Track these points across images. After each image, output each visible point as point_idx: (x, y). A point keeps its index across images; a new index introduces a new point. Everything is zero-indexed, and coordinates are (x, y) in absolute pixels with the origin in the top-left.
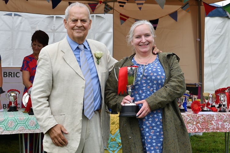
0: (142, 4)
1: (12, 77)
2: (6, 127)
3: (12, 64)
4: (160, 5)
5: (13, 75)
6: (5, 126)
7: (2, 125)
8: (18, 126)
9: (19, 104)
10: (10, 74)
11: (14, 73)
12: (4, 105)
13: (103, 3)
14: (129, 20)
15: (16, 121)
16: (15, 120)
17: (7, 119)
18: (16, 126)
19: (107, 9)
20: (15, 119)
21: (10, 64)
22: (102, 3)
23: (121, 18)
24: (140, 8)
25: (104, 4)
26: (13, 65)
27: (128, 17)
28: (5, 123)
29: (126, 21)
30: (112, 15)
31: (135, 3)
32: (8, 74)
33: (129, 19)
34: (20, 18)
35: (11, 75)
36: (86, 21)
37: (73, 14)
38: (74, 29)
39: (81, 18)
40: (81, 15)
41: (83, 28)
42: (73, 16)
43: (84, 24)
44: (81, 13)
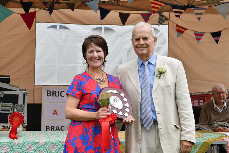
0: (202, 14)
1: (56, 96)
2: (47, 151)
3: (56, 81)
4: (222, 15)
5: (57, 94)
6: (46, 149)
7: (43, 149)
8: (60, 150)
9: (64, 127)
10: (54, 92)
11: (58, 91)
12: (47, 127)
13: (157, 13)
14: (186, 33)
15: (59, 145)
16: (57, 144)
17: (49, 142)
18: (59, 150)
19: (162, 20)
20: (58, 142)
21: (54, 82)
22: (155, 13)
23: (178, 30)
24: (199, 19)
25: (159, 14)
26: (58, 83)
27: (186, 29)
28: (46, 146)
29: (184, 33)
30: (167, 26)
31: (193, 13)
32: (52, 93)
33: (187, 31)
34: (67, 31)
35: (55, 94)
36: (148, 39)
37: (136, 34)
38: (137, 47)
39: (143, 36)
40: (143, 34)
41: (145, 46)
42: (136, 35)
43: (146, 42)
44: (142, 32)
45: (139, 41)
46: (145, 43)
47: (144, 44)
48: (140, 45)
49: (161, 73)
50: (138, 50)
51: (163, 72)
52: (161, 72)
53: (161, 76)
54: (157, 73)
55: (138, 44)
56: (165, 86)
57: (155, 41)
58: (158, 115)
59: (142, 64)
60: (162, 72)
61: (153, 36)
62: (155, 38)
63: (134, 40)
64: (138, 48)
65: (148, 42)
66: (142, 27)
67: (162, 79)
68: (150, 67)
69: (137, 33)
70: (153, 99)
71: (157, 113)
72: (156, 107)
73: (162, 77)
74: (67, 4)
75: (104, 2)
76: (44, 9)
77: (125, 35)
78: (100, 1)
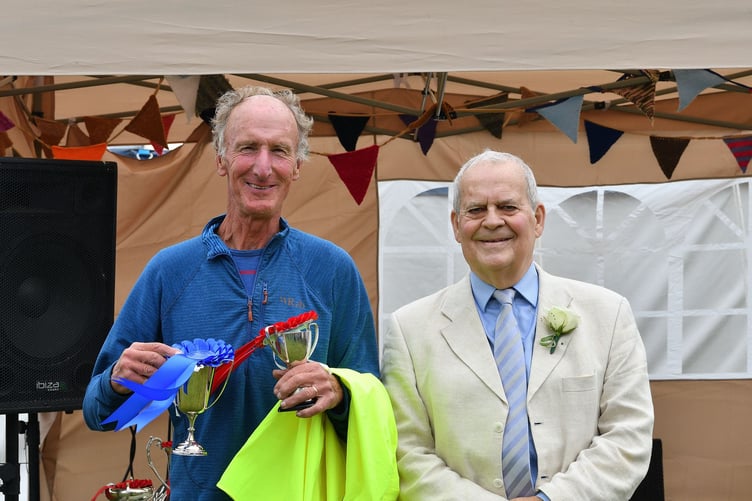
36: (515, 208)
37: (471, 189)
38: (476, 237)
39: (497, 197)
40: (498, 189)
41: (504, 232)
42: (471, 195)
43: (510, 219)
44: (496, 183)
45: (481, 214)
46: (506, 223)
47: (500, 226)
48: (486, 227)
49: (558, 334)
51: (564, 330)
52: (557, 327)
53: (560, 342)
54: (542, 333)
55: (480, 225)
56: (575, 379)
57: (538, 222)
59: (492, 299)
60: (561, 328)
61: (534, 201)
62: (537, 211)
64: (478, 241)
65: (516, 219)
66: (494, 162)
67: (564, 355)
68: (519, 311)
69: (475, 184)
70: (532, 426)
73: (561, 347)
74: (479, 116)
75: (600, 106)
76: (404, 137)
77: (673, 212)
78: (586, 103)
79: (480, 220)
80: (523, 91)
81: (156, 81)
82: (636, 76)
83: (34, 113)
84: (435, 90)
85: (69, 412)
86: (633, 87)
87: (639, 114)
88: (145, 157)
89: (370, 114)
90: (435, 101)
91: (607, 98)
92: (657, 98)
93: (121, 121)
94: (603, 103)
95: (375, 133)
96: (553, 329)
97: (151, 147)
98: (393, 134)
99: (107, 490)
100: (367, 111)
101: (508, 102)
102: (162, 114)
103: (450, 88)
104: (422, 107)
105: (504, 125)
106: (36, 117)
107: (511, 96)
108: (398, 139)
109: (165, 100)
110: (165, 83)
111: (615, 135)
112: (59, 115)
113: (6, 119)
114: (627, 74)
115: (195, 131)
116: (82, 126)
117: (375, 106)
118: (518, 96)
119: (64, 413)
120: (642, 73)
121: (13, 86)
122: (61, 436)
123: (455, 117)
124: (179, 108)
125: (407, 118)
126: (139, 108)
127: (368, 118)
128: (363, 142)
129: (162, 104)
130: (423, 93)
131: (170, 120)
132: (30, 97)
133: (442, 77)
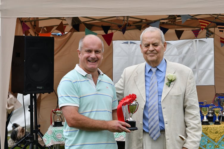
36: (158, 45)
37: (145, 39)
39: (152, 42)
40: (153, 40)
41: (155, 52)
42: (145, 41)
44: (152, 38)
45: (148, 47)
46: (155, 49)
47: (153, 50)
48: (149, 51)
49: (171, 81)
50: (148, 56)
52: (170, 80)
53: (171, 84)
55: (148, 50)
56: (175, 95)
57: (165, 47)
58: (166, 125)
60: (172, 80)
61: (163, 41)
62: (164, 44)
63: (143, 45)
64: (147, 54)
70: (162, 108)
71: (165, 123)
72: (164, 116)
73: (171, 86)
74: (136, 26)
75: (163, 23)
76: (119, 31)
77: (180, 47)
78: (161, 22)
79: (148, 49)
80: (146, 20)
81: (63, 18)
82: (172, 16)
83: (34, 26)
84: (126, 20)
85: (43, 93)
86: (171, 19)
87: (173, 25)
88: (59, 35)
89: (111, 25)
90: (126, 22)
91: (165, 21)
92: (177, 21)
93: (54, 27)
94: (164, 22)
95: (112, 30)
96: (169, 80)
97: (61, 33)
98: (117, 30)
99: (53, 111)
100: (110, 25)
101: (143, 23)
102: (64, 26)
103: (130, 19)
104: (123, 24)
105: (142, 27)
106: (35, 27)
107: (143, 21)
108: (118, 31)
109: (64, 22)
110: (64, 19)
111: (167, 30)
112: (40, 26)
113: (28, 27)
114: (170, 16)
115: (71, 29)
116: (45, 28)
117: (112, 23)
118: (145, 21)
119: (42, 94)
120: (173, 16)
121: (29, 20)
122: (41, 99)
123: (131, 26)
124: (68, 24)
125: (120, 26)
126: (59, 24)
127: (110, 26)
128: (109, 32)
129: (64, 23)
130: (123, 20)
131: (65, 27)
132: (33, 22)
133: (128, 17)
